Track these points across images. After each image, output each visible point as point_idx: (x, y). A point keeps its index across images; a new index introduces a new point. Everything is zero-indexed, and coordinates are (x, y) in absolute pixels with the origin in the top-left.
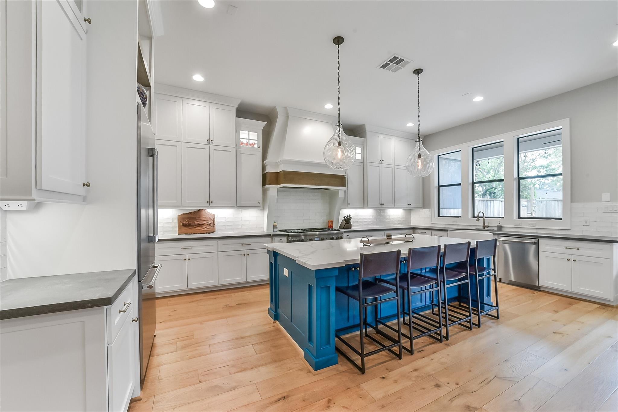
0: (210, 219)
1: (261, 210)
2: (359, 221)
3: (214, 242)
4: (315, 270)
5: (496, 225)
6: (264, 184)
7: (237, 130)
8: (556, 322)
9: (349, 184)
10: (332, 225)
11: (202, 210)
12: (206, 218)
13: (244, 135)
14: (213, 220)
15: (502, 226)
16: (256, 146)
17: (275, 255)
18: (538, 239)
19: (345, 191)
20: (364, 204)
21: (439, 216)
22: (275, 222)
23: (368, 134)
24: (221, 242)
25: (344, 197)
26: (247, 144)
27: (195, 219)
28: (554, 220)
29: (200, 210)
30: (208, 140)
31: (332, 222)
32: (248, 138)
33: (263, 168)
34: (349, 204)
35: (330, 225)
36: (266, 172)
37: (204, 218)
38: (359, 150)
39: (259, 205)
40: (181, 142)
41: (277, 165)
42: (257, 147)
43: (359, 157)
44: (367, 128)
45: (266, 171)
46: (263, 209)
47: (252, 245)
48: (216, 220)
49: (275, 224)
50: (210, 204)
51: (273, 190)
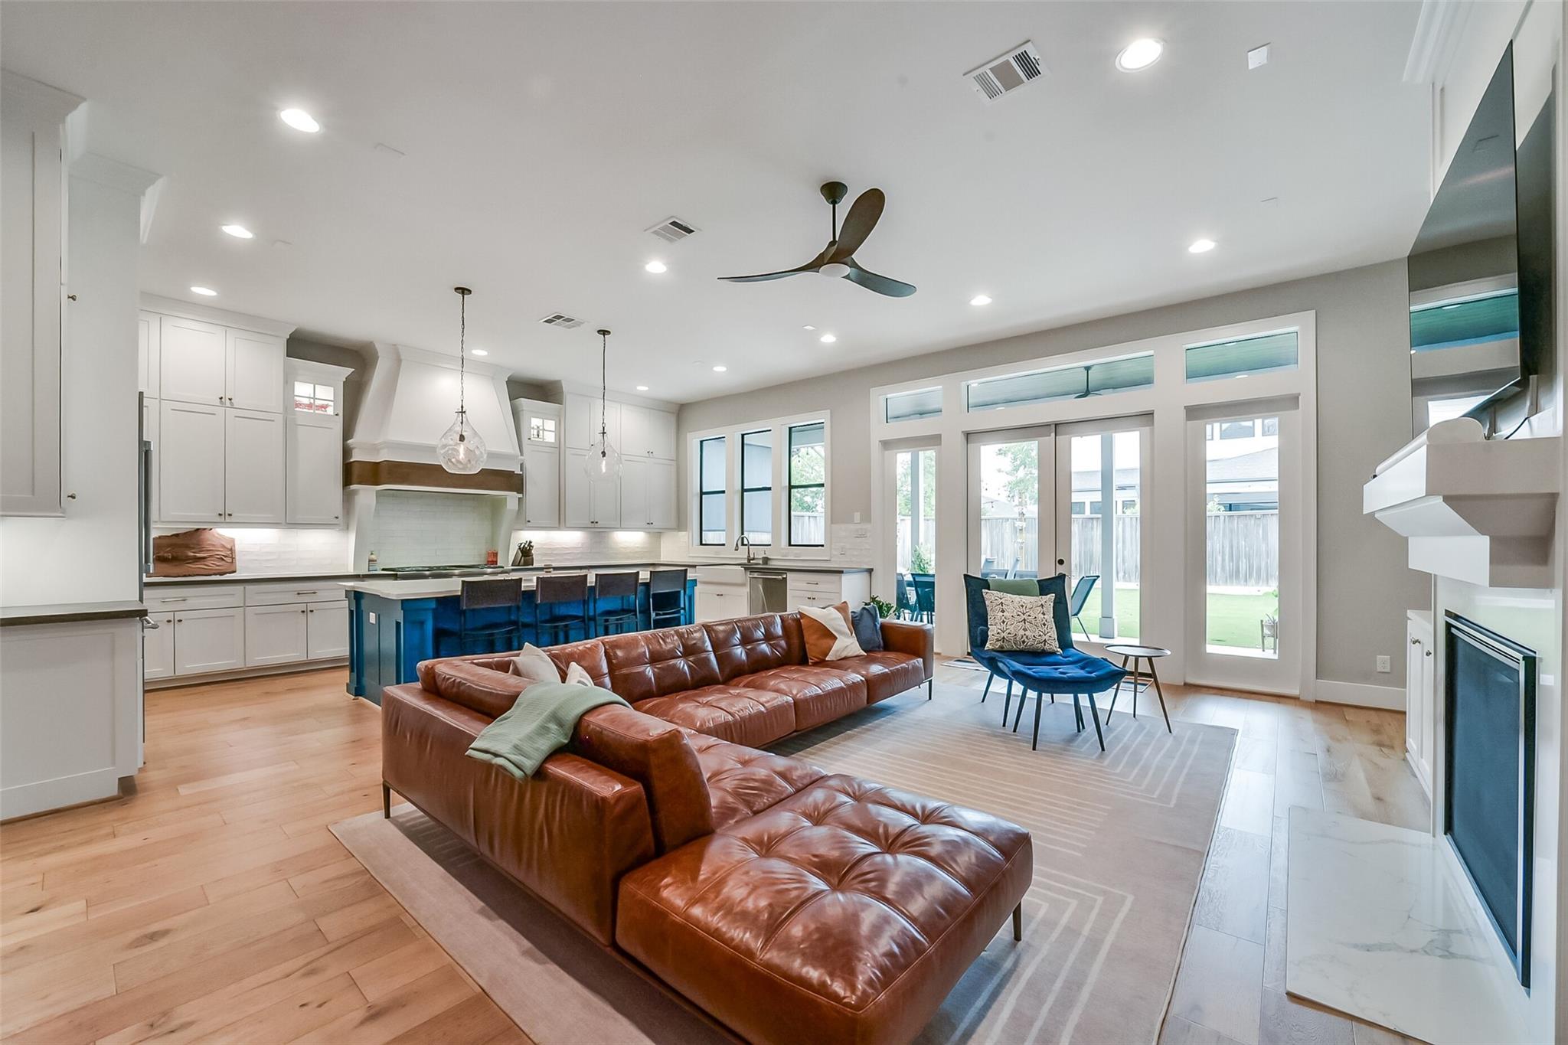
0: (224, 546)
1: (340, 530)
2: (555, 552)
3: (239, 588)
4: (402, 600)
5: (761, 557)
6: (347, 480)
7: (288, 382)
9: (529, 486)
10: (495, 560)
11: (205, 529)
12: (213, 545)
13: (303, 390)
14: (231, 550)
15: (769, 557)
16: (330, 411)
17: (357, 596)
19: (519, 498)
20: (560, 521)
21: (701, 544)
22: (372, 554)
23: (568, 398)
24: (249, 587)
25: (517, 508)
26: (310, 406)
27: (188, 547)
29: (198, 529)
30: (221, 398)
31: (496, 554)
32: (312, 396)
33: (347, 452)
34: (529, 521)
35: (490, 560)
36: (352, 460)
37: (209, 544)
38: (550, 425)
39: (336, 521)
40: (157, 401)
41: (375, 448)
42: (332, 413)
43: (550, 437)
44: (565, 388)
45: (351, 457)
46: (347, 528)
47: (319, 593)
48: (238, 548)
49: (373, 557)
50: (226, 517)
51: (366, 495)
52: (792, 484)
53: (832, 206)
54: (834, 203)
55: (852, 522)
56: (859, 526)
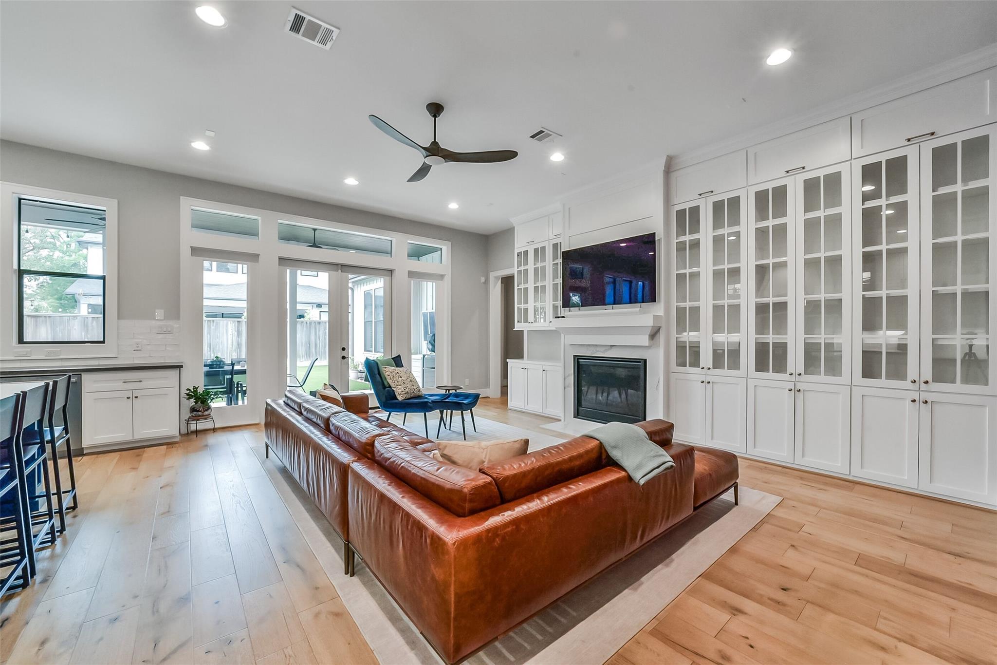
8: (148, 478)
18: (81, 374)
28: (90, 344)
52: (22, 268)
53: (433, 118)
54: (435, 116)
55: (153, 318)
56: (161, 323)
